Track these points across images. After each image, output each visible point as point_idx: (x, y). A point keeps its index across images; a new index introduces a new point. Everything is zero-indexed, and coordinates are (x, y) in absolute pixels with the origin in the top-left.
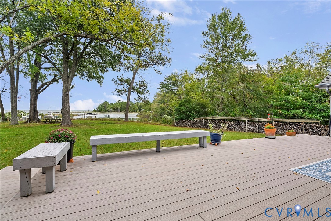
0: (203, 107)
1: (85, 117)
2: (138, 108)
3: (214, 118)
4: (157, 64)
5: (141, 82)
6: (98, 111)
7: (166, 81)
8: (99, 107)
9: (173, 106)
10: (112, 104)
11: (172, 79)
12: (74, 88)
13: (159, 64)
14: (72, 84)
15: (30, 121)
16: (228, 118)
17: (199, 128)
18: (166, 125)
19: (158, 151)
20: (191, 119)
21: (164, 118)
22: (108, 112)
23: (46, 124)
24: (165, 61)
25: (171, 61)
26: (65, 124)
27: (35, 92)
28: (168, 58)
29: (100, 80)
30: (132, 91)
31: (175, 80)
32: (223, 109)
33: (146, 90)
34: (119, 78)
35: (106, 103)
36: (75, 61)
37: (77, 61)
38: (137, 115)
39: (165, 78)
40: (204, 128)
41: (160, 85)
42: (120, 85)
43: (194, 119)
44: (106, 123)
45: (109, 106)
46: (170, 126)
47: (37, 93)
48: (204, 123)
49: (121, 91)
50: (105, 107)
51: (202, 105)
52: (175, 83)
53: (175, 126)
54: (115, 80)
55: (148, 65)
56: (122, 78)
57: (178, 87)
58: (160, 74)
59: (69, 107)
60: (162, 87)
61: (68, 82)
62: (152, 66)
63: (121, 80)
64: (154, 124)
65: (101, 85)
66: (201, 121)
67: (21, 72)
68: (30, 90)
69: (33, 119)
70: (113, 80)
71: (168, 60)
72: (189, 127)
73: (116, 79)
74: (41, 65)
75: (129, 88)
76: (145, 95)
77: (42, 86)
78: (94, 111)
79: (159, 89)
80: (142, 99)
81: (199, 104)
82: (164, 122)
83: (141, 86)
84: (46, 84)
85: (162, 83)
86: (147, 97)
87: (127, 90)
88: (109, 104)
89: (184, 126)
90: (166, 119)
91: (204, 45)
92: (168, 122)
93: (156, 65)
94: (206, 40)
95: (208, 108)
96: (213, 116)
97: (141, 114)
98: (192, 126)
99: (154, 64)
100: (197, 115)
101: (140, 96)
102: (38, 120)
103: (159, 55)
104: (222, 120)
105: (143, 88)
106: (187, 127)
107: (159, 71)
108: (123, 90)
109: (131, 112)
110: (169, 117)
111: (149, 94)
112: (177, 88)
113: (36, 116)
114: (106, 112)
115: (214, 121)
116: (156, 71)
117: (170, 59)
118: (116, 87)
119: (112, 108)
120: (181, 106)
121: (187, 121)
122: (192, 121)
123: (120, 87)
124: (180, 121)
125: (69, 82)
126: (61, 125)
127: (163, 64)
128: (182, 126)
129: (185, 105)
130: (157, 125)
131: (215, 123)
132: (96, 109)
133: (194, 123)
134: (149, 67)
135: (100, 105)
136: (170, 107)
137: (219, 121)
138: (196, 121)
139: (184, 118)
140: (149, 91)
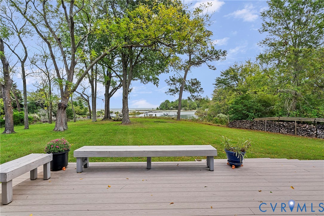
0: (266, 104)
1: (147, 115)
3: (281, 118)
4: (211, 59)
5: (193, 80)
6: (161, 109)
7: (223, 76)
8: (161, 105)
9: (230, 103)
10: (172, 102)
11: (230, 73)
12: (132, 91)
13: (212, 59)
14: (130, 88)
15: (105, 119)
16: (303, 119)
17: (260, 130)
18: (218, 125)
19: (149, 168)
20: (249, 120)
21: (219, 117)
22: (169, 109)
23: (115, 122)
24: (219, 55)
25: (226, 53)
26: (125, 123)
27: (108, 96)
28: (222, 51)
29: (156, 81)
30: (184, 90)
31: (233, 74)
32: (297, 108)
33: (200, 88)
34: (172, 78)
35: (167, 101)
36: (131, 68)
37: (132, 67)
38: (195, 113)
39: (222, 73)
40: (267, 131)
41: (217, 80)
42: (173, 85)
43: (253, 119)
44: (159, 121)
45: (169, 104)
46: (223, 126)
47: (109, 96)
48: (267, 125)
49: (174, 90)
50: (166, 105)
51: (265, 102)
52: (235, 78)
53: (229, 127)
54: (167, 81)
55: (201, 62)
56: (173, 78)
57: (238, 81)
58: (214, 69)
59: (128, 107)
60: (219, 83)
61: (126, 86)
62: (205, 62)
63: (173, 80)
64: (205, 124)
65: (157, 86)
66: (261, 122)
67: (98, 81)
68: (105, 94)
69: (107, 117)
70: (166, 80)
71: (223, 53)
72: (246, 129)
73: (169, 80)
74: (111, 74)
75: (181, 88)
76: (199, 93)
77: (112, 91)
78: (157, 109)
79: (216, 84)
80: (195, 97)
81: (260, 101)
82: (217, 122)
83: (193, 84)
84: (115, 88)
85: (219, 78)
86: (200, 95)
87: (179, 90)
88: (170, 103)
89: (240, 128)
90: (220, 118)
91: (263, 29)
92: (221, 122)
93: (209, 61)
94: (266, 23)
95: (273, 105)
96: (281, 116)
97: (199, 112)
98: (251, 128)
99: (208, 59)
100: (258, 115)
101: (193, 94)
102: (110, 118)
103: (212, 49)
104: (294, 121)
105: (196, 86)
106: (243, 128)
107: (213, 67)
108: (175, 89)
109: (191, 109)
110: (224, 116)
111: (202, 92)
112: (237, 83)
113: (109, 115)
114: (167, 110)
115: (282, 123)
116: (209, 66)
117: (224, 52)
118: (169, 87)
119: (172, 105)
120: (236, 104)
121: (244, 121)
122: (250, 122)
123: (173, 87)
124: (235, 121)
125: (128, 87)
126: (122, 123)
127: (218, 58)
128: (238, 128)
129: (242, 103)
130: (209, 125)
131: (283, 125)
132: (158, 107)
133: (253, 125)
134: (202, 63)
135: (162, 103)
136: (227, 105)
137: (289, 124)
138: (256, 122)
139: (240, 118)
140: (202, 89)
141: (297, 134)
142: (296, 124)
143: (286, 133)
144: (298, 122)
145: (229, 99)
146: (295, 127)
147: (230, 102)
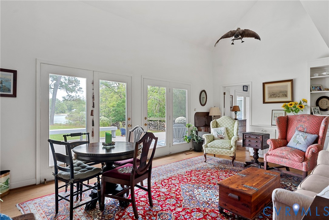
2: (66, 108)
3: (151, 119)
9: (111, 106)
16: (162, 119)
30: (60, 88)
32: (160, 110)
33: (78, 87)
38: (66, 117)
75: (55, 85)
76: (77, 93)
80: (72, 98)
83: (70, 82)
86: (79, 96)
87: (53, 87)
90: (102, 121)
92: (104, 125)
97: (72, 116)
101: (70, 94)
105: (74, 85)
109: (57, 113)
110: (105, 118)
111: (81, 92)
112: (118, 85)
115: (151, 122)
120: (118, 107)
124: (117, 123)
129: (122, 106)
131: (152, 124)
136: (108, 108)
137: (155, 122)
139: (121, 119)
140: (81, 88)
141: (159, 130)
142: (159, 122)
143: (153, 129)
144: (160, 121)
145: (110, 101)
146: (158, 125)
147: (111, 104)
